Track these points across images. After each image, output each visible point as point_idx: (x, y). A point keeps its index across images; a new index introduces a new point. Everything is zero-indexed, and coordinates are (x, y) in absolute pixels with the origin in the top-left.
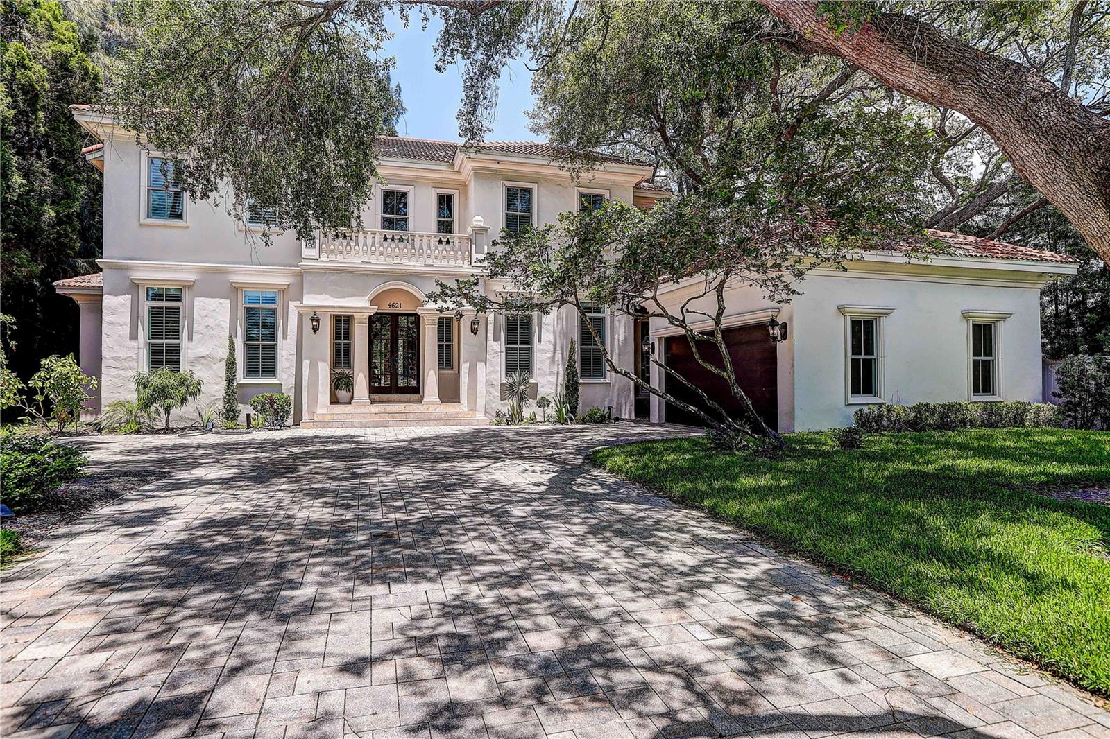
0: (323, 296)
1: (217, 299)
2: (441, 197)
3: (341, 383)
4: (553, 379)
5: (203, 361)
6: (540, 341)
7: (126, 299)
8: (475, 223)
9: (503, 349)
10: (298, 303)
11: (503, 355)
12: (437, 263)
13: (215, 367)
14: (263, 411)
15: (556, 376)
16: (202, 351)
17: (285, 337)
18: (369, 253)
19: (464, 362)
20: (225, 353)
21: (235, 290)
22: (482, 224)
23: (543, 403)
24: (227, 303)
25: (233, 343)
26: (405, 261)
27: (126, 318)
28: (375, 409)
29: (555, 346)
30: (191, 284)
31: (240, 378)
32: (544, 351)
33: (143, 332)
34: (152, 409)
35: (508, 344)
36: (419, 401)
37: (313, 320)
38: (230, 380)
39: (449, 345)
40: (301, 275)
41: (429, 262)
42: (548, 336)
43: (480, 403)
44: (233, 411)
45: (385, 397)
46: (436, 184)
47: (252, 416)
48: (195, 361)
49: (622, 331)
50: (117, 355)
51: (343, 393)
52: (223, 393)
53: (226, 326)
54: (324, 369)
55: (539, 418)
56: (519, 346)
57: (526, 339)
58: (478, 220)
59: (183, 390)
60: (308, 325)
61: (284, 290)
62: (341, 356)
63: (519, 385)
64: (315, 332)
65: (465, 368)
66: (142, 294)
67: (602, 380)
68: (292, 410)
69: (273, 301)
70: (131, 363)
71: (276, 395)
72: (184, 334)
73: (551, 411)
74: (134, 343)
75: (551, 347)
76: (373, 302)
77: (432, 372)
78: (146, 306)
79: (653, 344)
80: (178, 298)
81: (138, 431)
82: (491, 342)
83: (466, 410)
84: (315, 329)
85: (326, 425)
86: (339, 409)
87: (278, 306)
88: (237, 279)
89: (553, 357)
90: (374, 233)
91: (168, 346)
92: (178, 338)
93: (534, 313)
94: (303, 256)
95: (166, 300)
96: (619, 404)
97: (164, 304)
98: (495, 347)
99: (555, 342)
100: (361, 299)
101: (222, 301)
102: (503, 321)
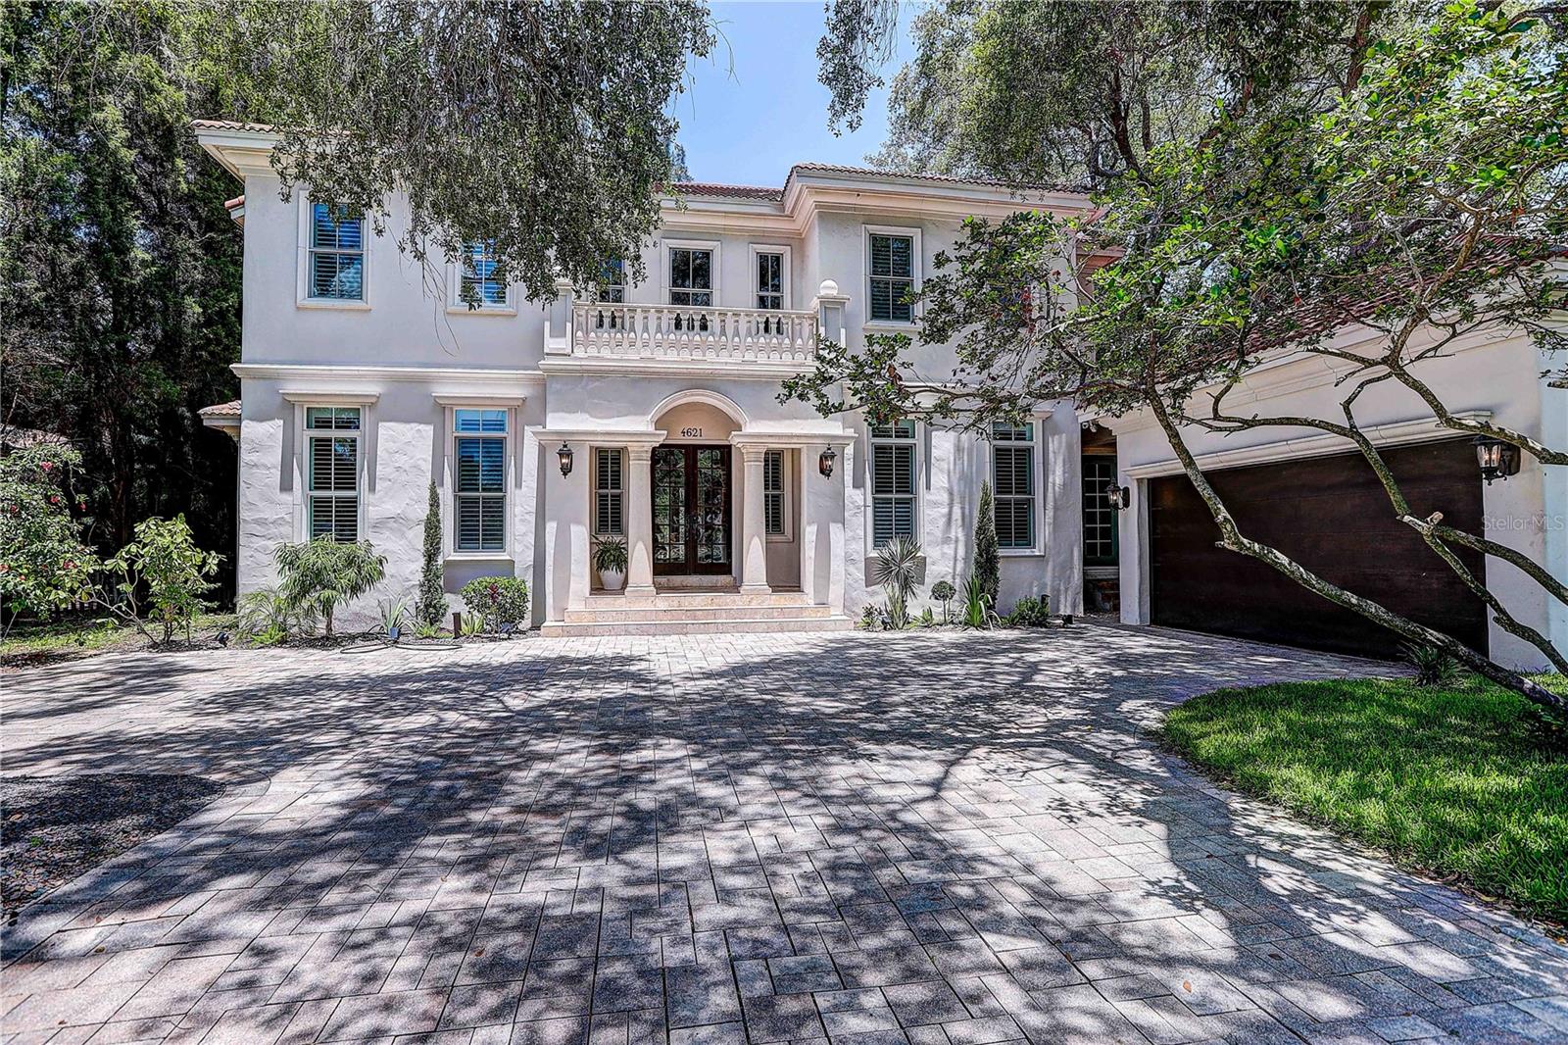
0: (579, 416)
1: (413, 425)
2: (763, 258)
3: (608, 558)
4: (949, 550)
5: (392, 524)
6: (928, 487)
7: (274, 428)
8: (823, 293)
9: (870, 501)
10: (539, 428)
11: (870, 511)
12: (762, 358)
13: (410, 534)
14: (481, 607)
15: (953, 546)
16: (390, 508)
17: (518, 485)
18: (652, 344)
19: (809, 524)
20: (423, 510)
21: (441, 409)
22: (835, 293)
23: (942, 592)
24: (428, 430)
25: (437, 495)
26: (710, 356)
27: (275, 457)
28: (663, 602)
29: (951, 494)
30: (374, 400)
31: (449, 551)
32: (936, 504)
33: (301, 479)
34: (305, 604)
35: (877, 492)
36: (735, 588)
37: (561, 455)
38: (431, 556)
39: (778, 496)
40: (542, 384)
41: (749, 356)
42: (939, 479)
43: (836, 592)
44: (435, 607)
45: (678, 580)
46: (757, 237)
47: (464, 616)
48: (377, 526)
49: (1059, 471)
50: (262, 515)
51: (611, 575)
52: (420, 577)
53: (427, 467)
54: (580, 538)
55: (937, 618)
56: (894, 496)
57: (906, 484)
58: (829, 288)
59: (352, 573)
60: (554, 464)
61: (517, 408)
62: (608, 515)
63: (902, 560)
64: (565, 474)
65: (809, 533)
66: (300, 418)
67: (1028, 552)
68: (529, 605)
69: (500, 426)
70: (282, 529)
71: (503, 581)
72: (363, 481)
73: (957, 606)
74: (286, 497)
75: (945, 497)
76: (659, 424)
77: (756, 540)
78: (305, 437)
79: (1126, 491)
80: (353, 424)
81: (282, 642)
82: (849, 490)
83: (812, 603)
84: (566, 470)
85: (582, 632)
86: (604, 603)
87: (508, 434)
88: (442, 391)
89: (949, 515)
90: (659, 311)
91: (339, 500)
92: (354, 489)
93: (918, 441)
94: (546, 350)
95: (336, 427)
96: (1059, 591)
97: (333, 434)
98: (856, 498)
99: (956, 488)
100: (639, 418)
101: (422, 427)
102: (869, 455)
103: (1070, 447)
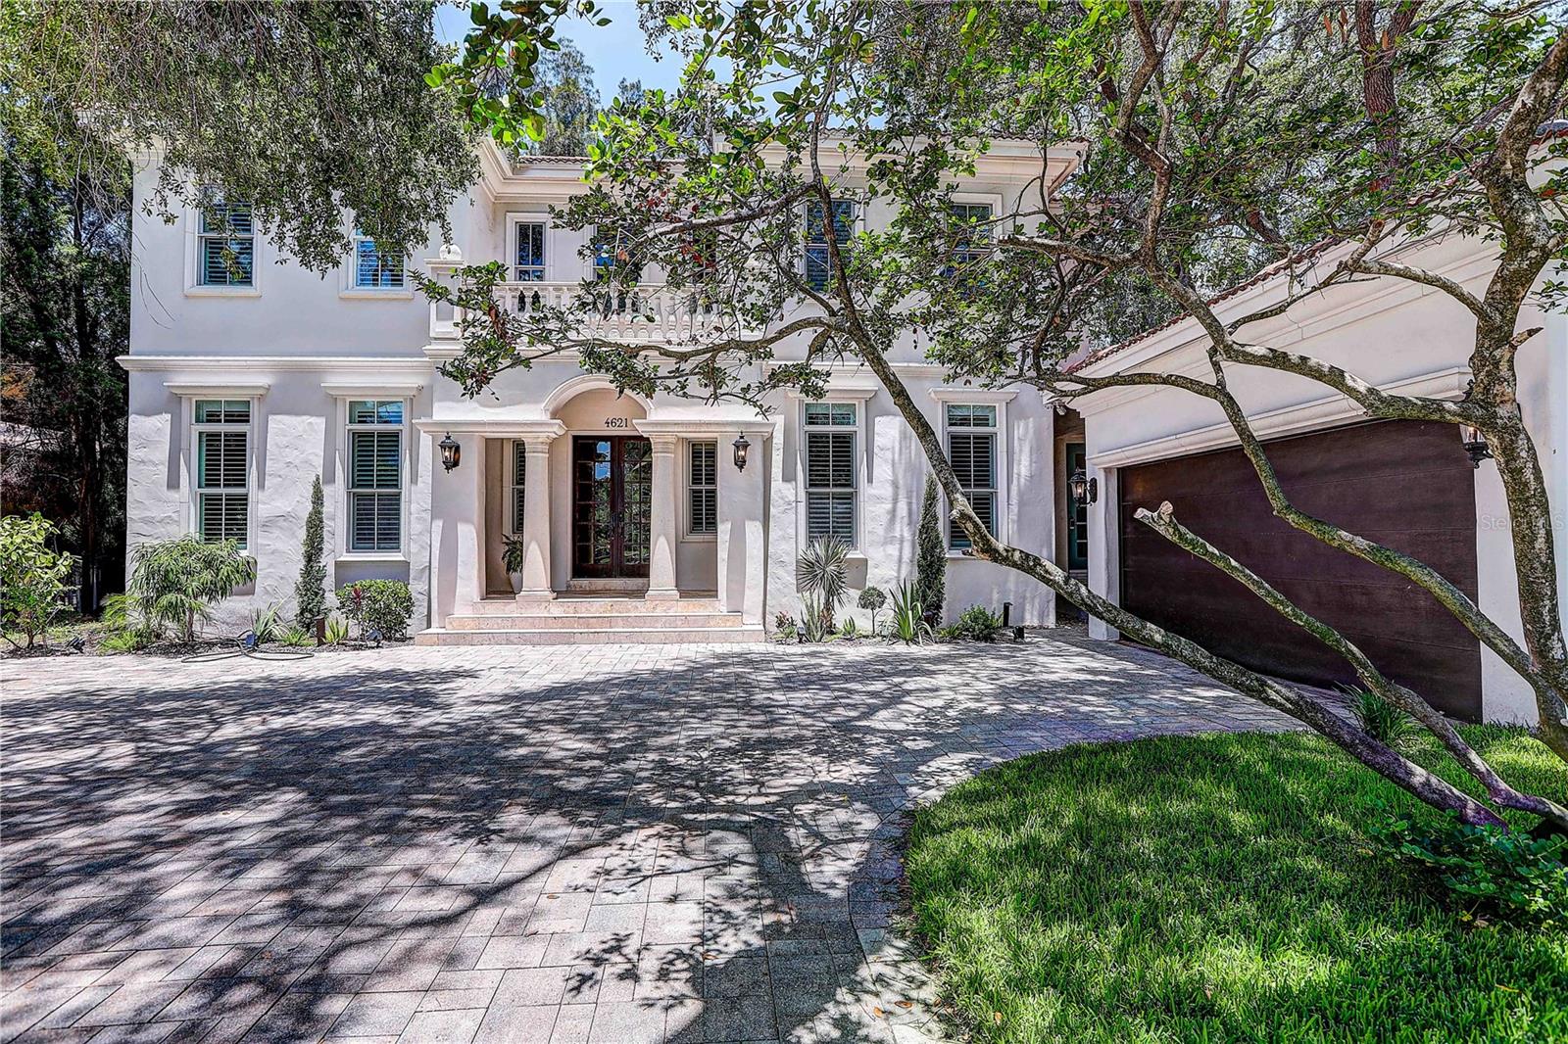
0: (467, 405)
1: (304, 417)
4: (893, 550)
5: (281, 522)
6: (870, 480)
7: (162, 422)
9: (802, 496)
10: (429, 419)
11: (802, 508)
15: (898, 546)
16: (282, 505)
17: (414, 480)
19: (723, 522)
23: (871, 600)
24: (320, 422)
25: (323, 493)
27: (162, 454)
28: (558, 609)
29: (895, 485)
30: (264, 392)
31: (342, 552)
32: (879, 499)
33: (188, 476)
35: (811, 485)
36: (639, 593)
37: (445, 448)
38: (311, 557)
39: (711, 492)
42: (883, 471)
43: (752, 598)
44: (311, 611)
45: (600, 582)
47: (329, 622)
48: (267, 525)
49: (1026, 460)
50: (149, 514)
53: (317, 462)
54: (469, 539)
55: (863, 631)
56: (831, 490)
57: (845, 476)
61: (413, 398)
63: (827, 563)
64: (449, 469)
65: (724, 529)
66: (188, 412)
69: (395, 418)
70: (169, 527)
72: (252, 477)
73: (887, 614)
74: (174, 495)
75: (888, 491)
76: (559, 414)
77: (662, 540)
78: (194, 431)
79: (1094, 482)
80: (244, 418)
81: (137, 649)
82: (777, 483)
83: (724, 610)
86: (498, 608)
87: (404, 428)
88: (332, 381)
89: (893, 512)
91: (230, 498)
92: (244, 485)
93: (859, 428)
94: (432, 335)
95: (226, 421)
96: (1024, 598)
97: (223, 428)
98: (786, 493)
99: (901, 482)
100: (532, 407)
101: (313, 419)
102: (801, 444)
103: (1038, 432)
